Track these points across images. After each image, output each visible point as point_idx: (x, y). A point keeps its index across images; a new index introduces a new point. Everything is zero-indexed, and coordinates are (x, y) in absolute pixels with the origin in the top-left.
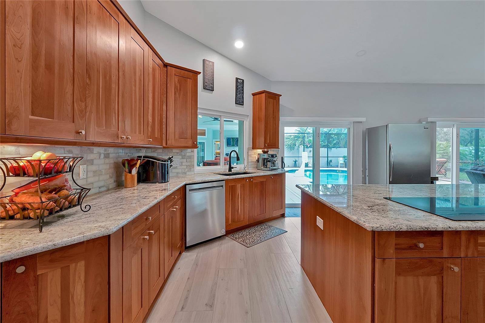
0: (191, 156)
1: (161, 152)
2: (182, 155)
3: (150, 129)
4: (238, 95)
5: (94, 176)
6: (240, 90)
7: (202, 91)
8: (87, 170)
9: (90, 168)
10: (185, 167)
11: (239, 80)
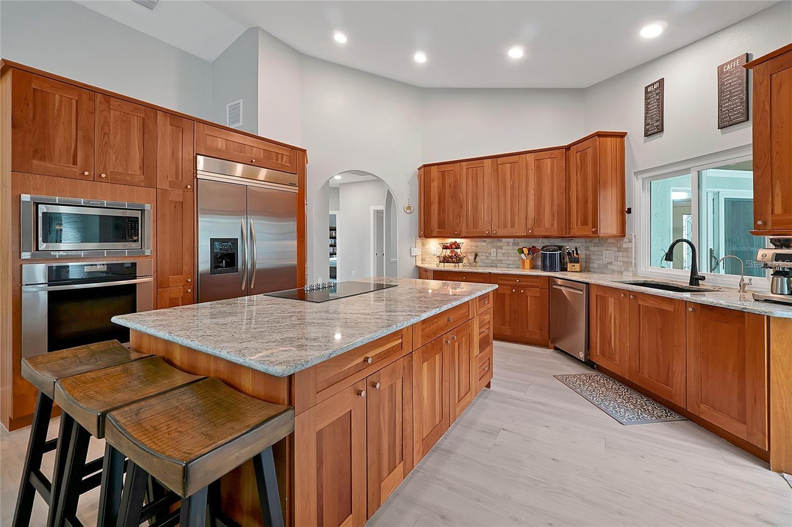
0: (628, 248)
1: (597, 241)
2: (617, 247)
3: (530, 222)
4: (726, 103)
5: (503, 256)
6: (732, 88)
7: (645, 142)
8: (496, 251)
9: (499, 251)
10: (621, 264)
11: (729, 65)
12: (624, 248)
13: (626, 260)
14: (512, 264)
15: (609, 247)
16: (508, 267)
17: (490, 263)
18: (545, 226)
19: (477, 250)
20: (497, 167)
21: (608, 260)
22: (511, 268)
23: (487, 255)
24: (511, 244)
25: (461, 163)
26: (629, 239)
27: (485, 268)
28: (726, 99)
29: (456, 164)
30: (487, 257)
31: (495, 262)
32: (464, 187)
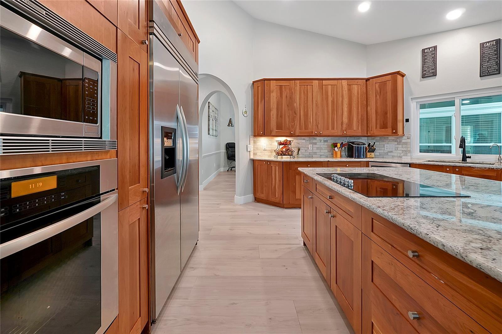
3: (344, 126)
4: (486, 63)
5: (317, 150)
6: (490, 56)
7: (421, 81)
8: (313, 147)
9: (314, 146)
10: (401, 152)
11: (488, 44)
12: (403, 142)
13: (405, 149)
14: (323, 155)
15: (389, 142)
16: (320, 157)
17: (308, 155)
18: (353, 129)
19: (300, 146)
20: (322, 86)
21: (389, 150)
22: (322, 157)
23: (306, 149)
24: (322, 141)
25: (295, 81)
26: (407, 137)
27: (305, 158)
28: (486, 61)
29: (291, 81)
30: (306, 150)
31: (312, 154)
32: (298, 99)
